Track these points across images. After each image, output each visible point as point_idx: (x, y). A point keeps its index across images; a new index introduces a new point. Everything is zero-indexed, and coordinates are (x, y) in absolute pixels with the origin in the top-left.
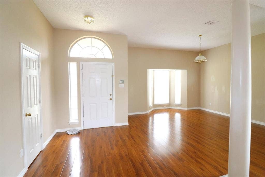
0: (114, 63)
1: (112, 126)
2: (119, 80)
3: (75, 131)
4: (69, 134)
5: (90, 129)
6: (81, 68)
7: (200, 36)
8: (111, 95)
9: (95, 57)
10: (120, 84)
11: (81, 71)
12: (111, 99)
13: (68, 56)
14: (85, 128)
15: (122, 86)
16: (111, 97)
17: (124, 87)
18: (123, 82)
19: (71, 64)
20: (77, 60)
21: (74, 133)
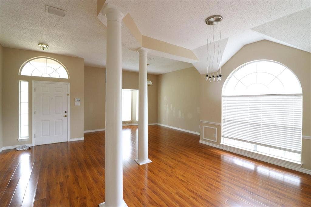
0: (70, 83)
1: (67, 141)
2: (75, 99)
3: (25, 147)
4: (18, 150)
5: (42, 145)
6: (33, 86)
7: (148, 65)
8: (66, 112)
9: (50, 77)
10: (76, 103)
11: (33, 90)
12: (66, 116)
13: (19, 74)
14: (37, 144)
15: (78, 104)
16: (66, 114)
17: (79, 105)
18: (78, 101)
19: (21, 82)
20: (30, 79)
21: (24, 149)
